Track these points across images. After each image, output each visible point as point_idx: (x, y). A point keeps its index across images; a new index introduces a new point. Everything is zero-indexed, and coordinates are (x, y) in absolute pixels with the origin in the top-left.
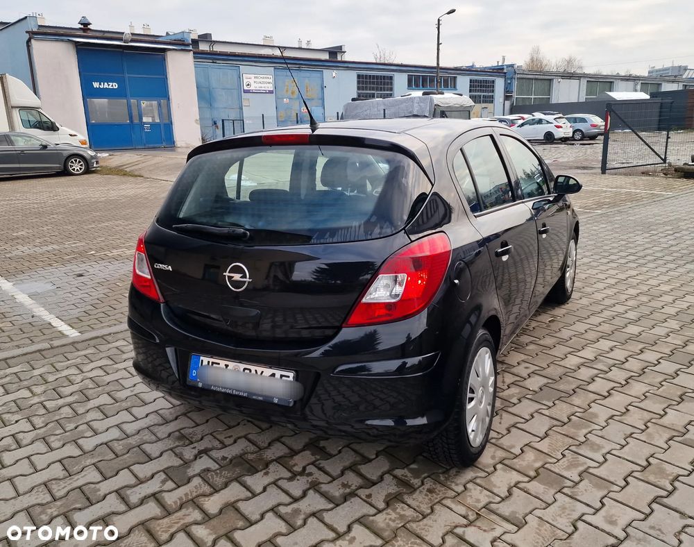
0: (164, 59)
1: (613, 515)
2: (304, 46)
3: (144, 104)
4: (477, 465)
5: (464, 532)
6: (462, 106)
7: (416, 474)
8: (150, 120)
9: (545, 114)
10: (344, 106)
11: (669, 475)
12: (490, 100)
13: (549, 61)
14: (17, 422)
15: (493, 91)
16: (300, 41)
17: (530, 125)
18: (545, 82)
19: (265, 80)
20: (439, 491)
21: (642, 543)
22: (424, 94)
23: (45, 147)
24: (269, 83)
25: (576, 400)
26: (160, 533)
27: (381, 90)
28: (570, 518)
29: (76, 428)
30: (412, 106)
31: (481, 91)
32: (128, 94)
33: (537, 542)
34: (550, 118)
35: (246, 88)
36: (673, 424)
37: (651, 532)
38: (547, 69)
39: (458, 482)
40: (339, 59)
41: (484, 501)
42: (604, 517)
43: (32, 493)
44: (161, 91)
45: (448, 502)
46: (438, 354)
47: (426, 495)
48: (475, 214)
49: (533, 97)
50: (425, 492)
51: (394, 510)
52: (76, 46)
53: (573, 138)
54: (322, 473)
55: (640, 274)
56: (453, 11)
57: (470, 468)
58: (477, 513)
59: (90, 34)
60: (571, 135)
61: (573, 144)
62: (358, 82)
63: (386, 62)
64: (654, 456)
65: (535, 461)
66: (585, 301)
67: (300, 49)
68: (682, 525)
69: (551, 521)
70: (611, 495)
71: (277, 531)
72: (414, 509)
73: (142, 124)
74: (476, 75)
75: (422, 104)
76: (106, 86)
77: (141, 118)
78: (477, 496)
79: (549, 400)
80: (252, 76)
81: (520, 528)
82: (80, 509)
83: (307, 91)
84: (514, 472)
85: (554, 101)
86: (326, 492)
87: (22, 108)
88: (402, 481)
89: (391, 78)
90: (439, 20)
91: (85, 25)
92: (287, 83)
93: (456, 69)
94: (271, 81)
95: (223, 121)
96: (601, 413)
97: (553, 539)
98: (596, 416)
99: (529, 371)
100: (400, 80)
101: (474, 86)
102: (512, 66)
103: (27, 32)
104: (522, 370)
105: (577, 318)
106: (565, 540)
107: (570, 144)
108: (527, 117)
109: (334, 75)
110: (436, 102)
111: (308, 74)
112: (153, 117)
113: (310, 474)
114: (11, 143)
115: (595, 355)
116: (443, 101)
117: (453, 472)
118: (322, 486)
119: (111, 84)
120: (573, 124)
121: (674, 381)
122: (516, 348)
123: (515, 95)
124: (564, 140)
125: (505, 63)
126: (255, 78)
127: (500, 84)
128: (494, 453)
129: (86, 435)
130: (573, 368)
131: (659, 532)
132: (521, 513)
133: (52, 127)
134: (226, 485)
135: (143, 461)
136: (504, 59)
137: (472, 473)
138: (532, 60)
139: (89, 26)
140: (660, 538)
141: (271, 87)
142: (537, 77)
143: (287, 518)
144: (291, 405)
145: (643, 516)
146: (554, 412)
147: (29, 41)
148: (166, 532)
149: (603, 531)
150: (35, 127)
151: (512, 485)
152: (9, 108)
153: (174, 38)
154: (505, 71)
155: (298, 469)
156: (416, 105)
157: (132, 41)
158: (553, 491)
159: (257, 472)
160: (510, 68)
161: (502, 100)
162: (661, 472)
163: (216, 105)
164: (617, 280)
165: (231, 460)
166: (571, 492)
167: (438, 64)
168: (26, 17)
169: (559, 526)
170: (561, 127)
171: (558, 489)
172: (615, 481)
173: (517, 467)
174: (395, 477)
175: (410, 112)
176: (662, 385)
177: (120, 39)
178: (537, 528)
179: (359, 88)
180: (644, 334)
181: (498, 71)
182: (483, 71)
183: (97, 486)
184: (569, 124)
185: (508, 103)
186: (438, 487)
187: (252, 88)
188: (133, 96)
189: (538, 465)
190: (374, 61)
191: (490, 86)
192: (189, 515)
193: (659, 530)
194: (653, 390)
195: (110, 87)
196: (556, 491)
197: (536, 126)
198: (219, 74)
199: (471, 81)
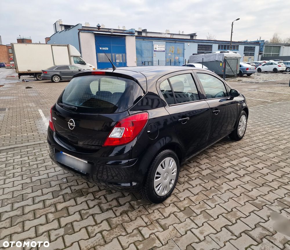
0: (125, 39)
1: (204, 230)
2: (181, 33)
3: (117, 55)
4: (164, 203)
5: (142, 229)
6: (236, 57)
7: (138, 204)
8: (119, 61)
9: (275, 61)
10: (190, 57)
11: (237, 216)
12: (253, 55)
13: (281, 39)
14: (18, 168)
15: (254, 51)
16: (179, 32)
17: (267, 65)
18: (277, 47)
19: (162, 47)
20: (143, 212)
21: (209, 243)
22: (221, 52)
23: (80, 70)
24: (163, 48)
25: (218, 181)
26: (37, 214)
27: (207, 51)
28: (186, 229)
29: (34, 173)
30: (216, 57)
31: (249, 51)
32: (112, 52)
33: (167, 237)
34: (276, 62)
35: (155, 50)
36: (252, 195)
37: (215, 239)
38: (279, 42)
39: (152, 209)
40: (194, 38)
41: (157, 217)
42: (200, 230)
43: (7, 194)
44: (123, 51)
45: (143, 217)
46: (137, 159)
47: (137, 213)
48: (170, 105)
49: (271, 53)
50: (137, 211)
51: (122, 217)
52: (95, 34)
53: (286, 71)
54: (105, 199)
55: (279, 130)
56: (239, 19)
57: (160, 204)
58: (152, 222)
59: (101, 30)
60: (285, 69)
61: (286, 73)
62: (198, 47)
63: (212, 40)
64: (236, 208)
65: (186, 204)
66: (248, 140)
67: (179, 34)
68: (230, 238)
69: (178, 229)
70: (209, 222)
71: (76, 219)
72: (130, 218)
73: (116, 62)
74: (247, 45)
75: (219, 56)
76: (104, 49)
77: (116, 61)
78: (156, 215)
79: (207, 180)
80: (157, 45)
81: (164, 230)
82: (18, 202)
83: (178, 51)
84: (176, 208)
85: (281, 55)
86: (102, 207)
87: (74, 57)
88: (132, 206)
89: (211, 46)
90: (233, 23)
91: (99, 27)
92: (170, 48)
93: (239, 42)
94: (164, 47)
95: (145, 62)
96: (225, 187)
97: (175, 236)
98: (222, 188)
99: (207, 167)
100: (215, 47)
101: (245, 49)
102: (263, 41)
103: (78, 30)
104: (203, 167)
105: (240, 147)
106: (179, 237)
107: (284, 73)
108: (267, 62)
109: (189, 44)
110: (225, 56)
111: (178, 44)
112: (120, 60)
113: (101, 199)
114: (69, 69)
115: (237, 163)
116: (227, 55)
117: (153, 204)
118: (102, 204)
119: (106, 48)
120: (286, 65)
121: (264, 177)
122: (207, 157)
123: (263, 53)
124: (282, 72)
125: (261, 40)
126: (158, 46)
127: (257, 48)
128: (173, 199)
129: (36, 176)
130: (225, 167)
131: (218, 240)
132: (168, 224)
133: (83, 63)
134: (69, 200)
135: (48, 187)
136: (260, 38)
137: (159, 206)
138: (274, 38)
139: (100, 27)
140: (217, 242)
141: (164, 49)
142: (274, 45)
143: (82, 215)
144: (85, 174)
145: (215, 232)
146: (206, 185)
147: (79, 33)
148: (39, 214)
149: (196, 236)
150: (79, 63)
151: (172, 212)
152: (70, 56)
153: (129, 31)
154: (260, 43)
155: (97, 197)
156: (217, 56)
157: (114, 32)
158: (186, 217)
159: (83, 196)
160: (262, 42)
161: (258, 54)
162: (235, 214)
163: (143, 56)
164: (267, 132)
165: (77, 191)
166: (193, 218)
167: (231, 40)
168: (78, 24)
169: (180, 232)
170: (281, 66)
171: (189, 216)
172: (214, 216)
173: (178, 206)
174: (130, 204)
175: (215, 60)
176: (258, 178)
177: (110, 32)
178: (171, 231)
179: (198, 50)
180: (264, 156)
181: (257, 43)
182: (251, 43)
183: (28, 194)
184: (285, 65)
185: (260, 56)
186: (144, 210)
187: (157, 50)
188: (113, 52)
189: (187, 206)
190: (207, 39)
191: (253, 49)
192: (51, 209)
193: (219, 239)
194: (253, 180)
195: (106, 49)
196: (188, 217)
197: (270, 66)
198: (145, 44)
199: (245, 47)
